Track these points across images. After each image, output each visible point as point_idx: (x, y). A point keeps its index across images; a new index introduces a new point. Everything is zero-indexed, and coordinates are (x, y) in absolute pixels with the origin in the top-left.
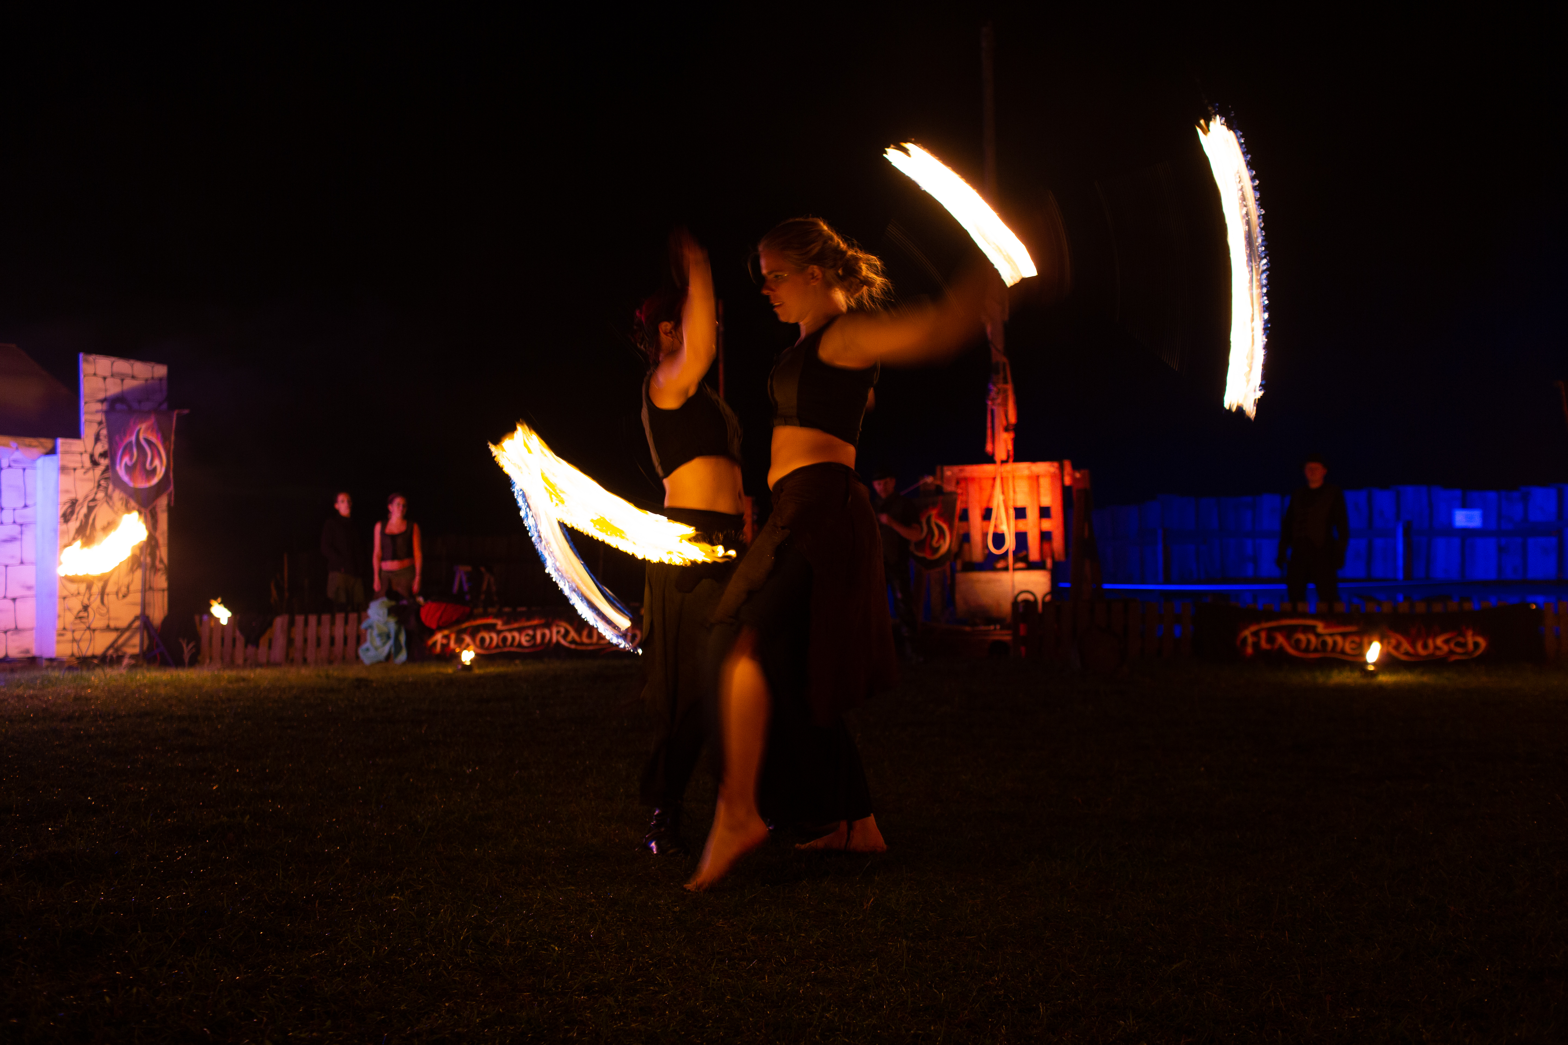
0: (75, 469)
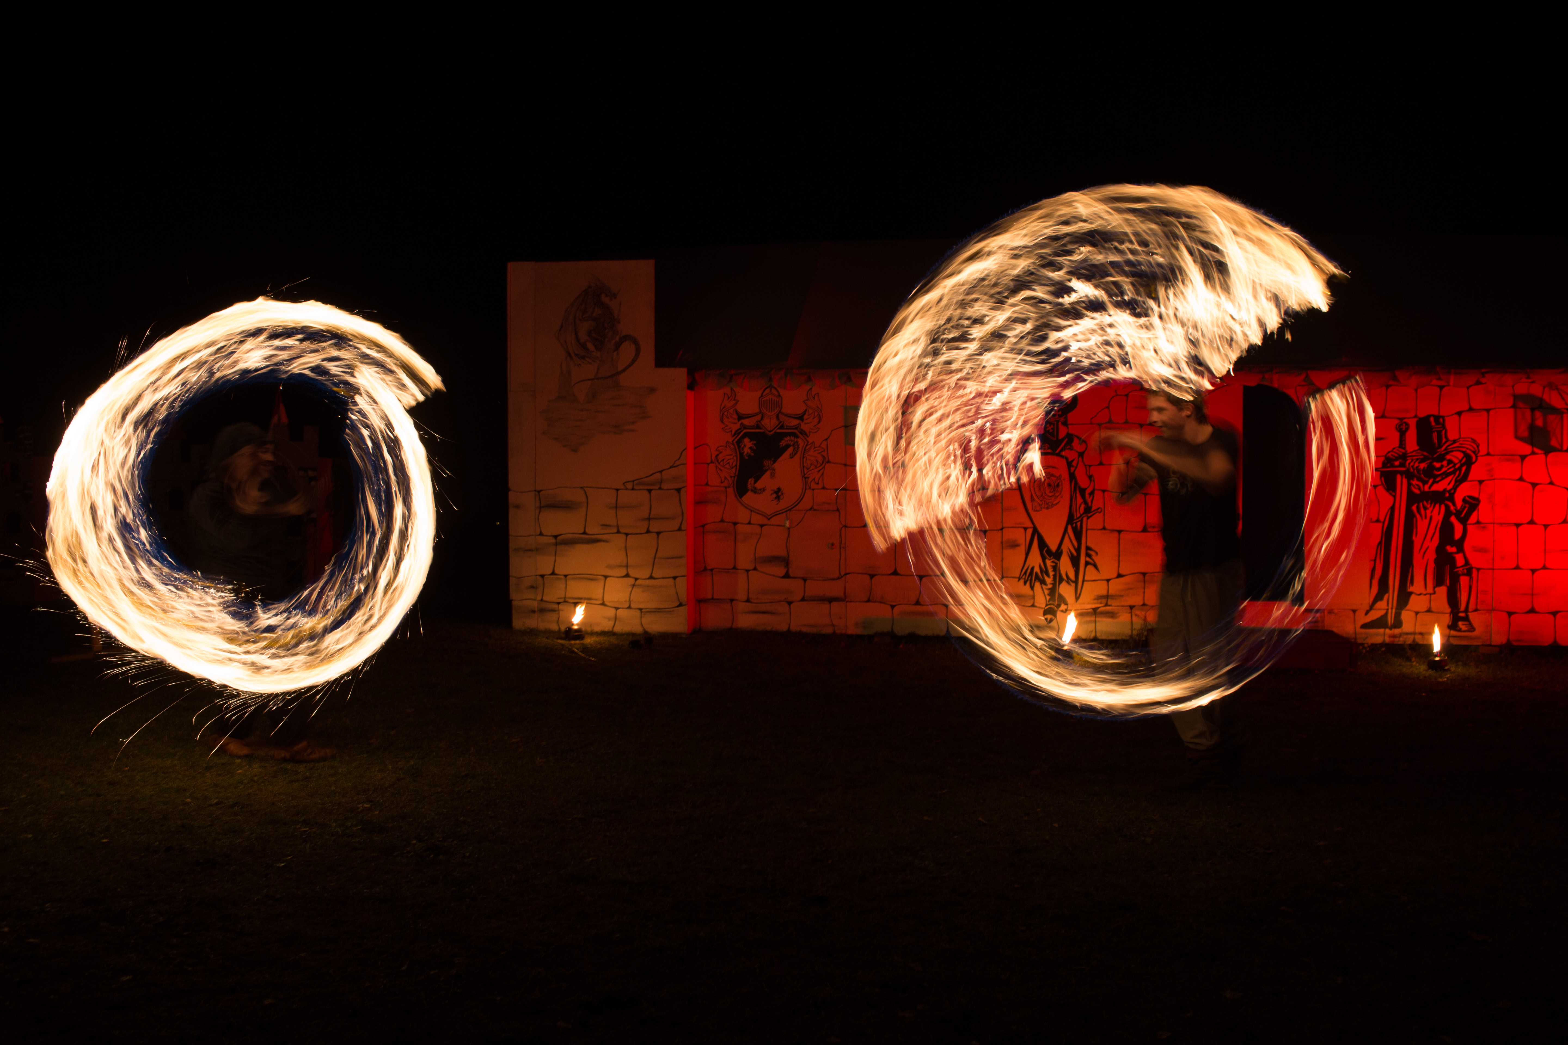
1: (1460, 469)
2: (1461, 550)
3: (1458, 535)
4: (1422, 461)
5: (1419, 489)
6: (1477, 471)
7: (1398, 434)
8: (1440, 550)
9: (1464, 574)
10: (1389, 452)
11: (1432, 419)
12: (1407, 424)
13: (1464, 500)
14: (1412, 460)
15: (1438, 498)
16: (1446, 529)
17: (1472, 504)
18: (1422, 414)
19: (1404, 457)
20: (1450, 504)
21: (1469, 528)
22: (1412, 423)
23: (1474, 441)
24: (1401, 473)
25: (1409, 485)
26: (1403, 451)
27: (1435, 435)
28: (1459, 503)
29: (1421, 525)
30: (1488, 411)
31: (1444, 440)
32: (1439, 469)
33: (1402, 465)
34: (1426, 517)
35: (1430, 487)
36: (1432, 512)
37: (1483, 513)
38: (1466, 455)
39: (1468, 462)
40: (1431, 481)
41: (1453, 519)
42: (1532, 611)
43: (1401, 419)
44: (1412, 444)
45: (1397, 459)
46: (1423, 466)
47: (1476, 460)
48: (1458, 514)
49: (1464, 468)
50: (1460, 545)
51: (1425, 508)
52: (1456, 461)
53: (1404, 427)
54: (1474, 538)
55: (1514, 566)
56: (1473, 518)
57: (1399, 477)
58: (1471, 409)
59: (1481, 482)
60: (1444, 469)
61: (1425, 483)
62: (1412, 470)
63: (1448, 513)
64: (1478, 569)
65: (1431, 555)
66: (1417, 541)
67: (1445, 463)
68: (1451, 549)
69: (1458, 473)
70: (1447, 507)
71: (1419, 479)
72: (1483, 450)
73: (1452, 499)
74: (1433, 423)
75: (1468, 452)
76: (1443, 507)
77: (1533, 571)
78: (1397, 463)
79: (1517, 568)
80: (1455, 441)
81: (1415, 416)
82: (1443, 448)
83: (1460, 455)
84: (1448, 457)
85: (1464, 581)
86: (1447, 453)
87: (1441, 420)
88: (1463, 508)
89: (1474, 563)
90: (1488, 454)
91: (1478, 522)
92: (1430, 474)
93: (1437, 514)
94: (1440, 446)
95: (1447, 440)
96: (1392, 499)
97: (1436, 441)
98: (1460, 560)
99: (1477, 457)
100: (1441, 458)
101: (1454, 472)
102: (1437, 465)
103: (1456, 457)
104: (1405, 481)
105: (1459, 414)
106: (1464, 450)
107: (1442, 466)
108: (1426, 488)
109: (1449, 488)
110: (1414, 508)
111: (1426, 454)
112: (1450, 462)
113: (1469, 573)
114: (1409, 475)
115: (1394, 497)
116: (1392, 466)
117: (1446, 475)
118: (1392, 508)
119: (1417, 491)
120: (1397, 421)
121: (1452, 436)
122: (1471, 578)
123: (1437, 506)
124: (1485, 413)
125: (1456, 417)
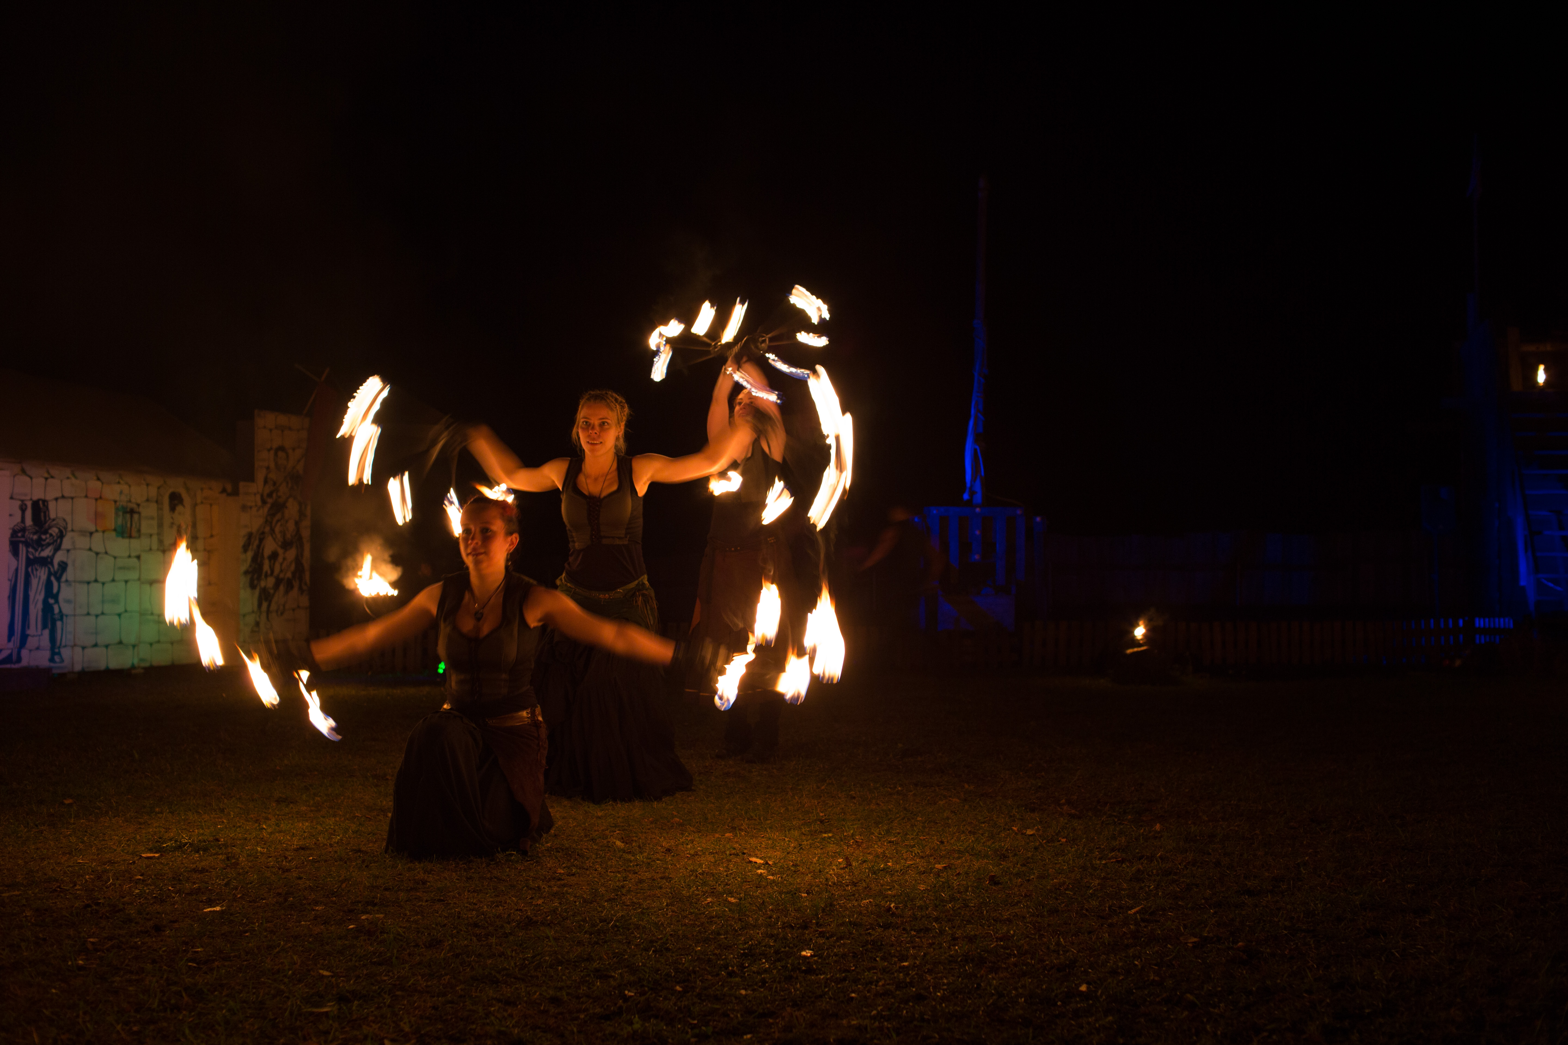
0: (251, 507)
1: (56, 541)
2: (57, 602)
3: (55, 590)
4: (35, 533)
5: (33, 554)
6: (66, 543)
7: (19, 513)
8: (45, 602)
9: (59, 620)
10: (15, 526)
11: (41, 502)
12: (26, 505)
13: (59, 565)
14: (29, 533)
15: (46, 562)
16: (49, 585)
17: (63, 566)
18: (35, 498)
19: (24, 530)
20: (51, 567)
21: (63, 585)
22: (29, 504)
23: (64, 520)
24: (22, 542)
25: (27, 552)
26: (23, 525)
27: (42, 514)
28: (56, 566)
29: (34, 582)
30: (72, 498)
31: (47, 519)
32: (44, 540)
33: (23, 536)
34: (36, 577)
35: (40, 553)
36: (40, 572)
37: (69, 574)
38: (61, 531)
39: (61, 536)
40: (40, 549)
41: (53, 578)
42: (96, 645)
43: (22, 501)
44: (29, 522)
45: (20, 531)
46: (35, 537)
47: (66, 534)
48: (55, 574)
49: (59, 541)
50: (56, 597)
51: (37, 570)
52: (54, 534)
53: (24, 507)
54: (65, 593)
55: (86, 612)
56: (64, 578)
57: (21, 545)
58: (63, 497)
59: (68, 551)
60: (47, 541)
61: (36, 550)
62: (28, 540)
63: (50, 574)
64: (67, 616)
65: (40, 606)
66: (32, 594)
67: (48, 536)
68: (51, 601)
69: (55, 543)
70: (49, 569)
71: (33, 548)
72: (69, 528)
73: (52, 563)
74: (41, 505)
75: (62, 528)
76: (47, 569)
77: (97, 616)
78: (20, 535)
79: (88, 614)
80: (54, 520)
81: (31, 499)
82: (47, 524)
83: (56, 530)
84: (50, 531)
85: (59, 624)
86: (50, 527)
87: (46, 504)
88: (58, 570)
89: (65, 611)
90: (72, 530)
91: (67, 581)
92: (39, 544)
93: (42, 574)
94: (46, 522)
95: (50, 519)
96: (16, 562)
97: (43, 518)
98: (56, 610)
99: (66, 532)
100: (46, 532)
101: (53, 543)
102: (44, 537)
103: (54, 531)
104: (24, 549)
105: (56, 499)
106: (59, 526)
107: (46, 538)
108: (37, 555)
109: (50, 554)
110: (30, 569)
111: (37, 528)
112: (51, 535)
113: (61, 619)
114: (27, 544)
115: (18, 560)
116: (17, 537)
117: (49, 545)
118: (17, 570)
119: (31, 557)
120: (20, 503)
121: (52, 515)
122: (63, 622)
123: (43, 568)
124: (70, 500)
125: (54, 502)
